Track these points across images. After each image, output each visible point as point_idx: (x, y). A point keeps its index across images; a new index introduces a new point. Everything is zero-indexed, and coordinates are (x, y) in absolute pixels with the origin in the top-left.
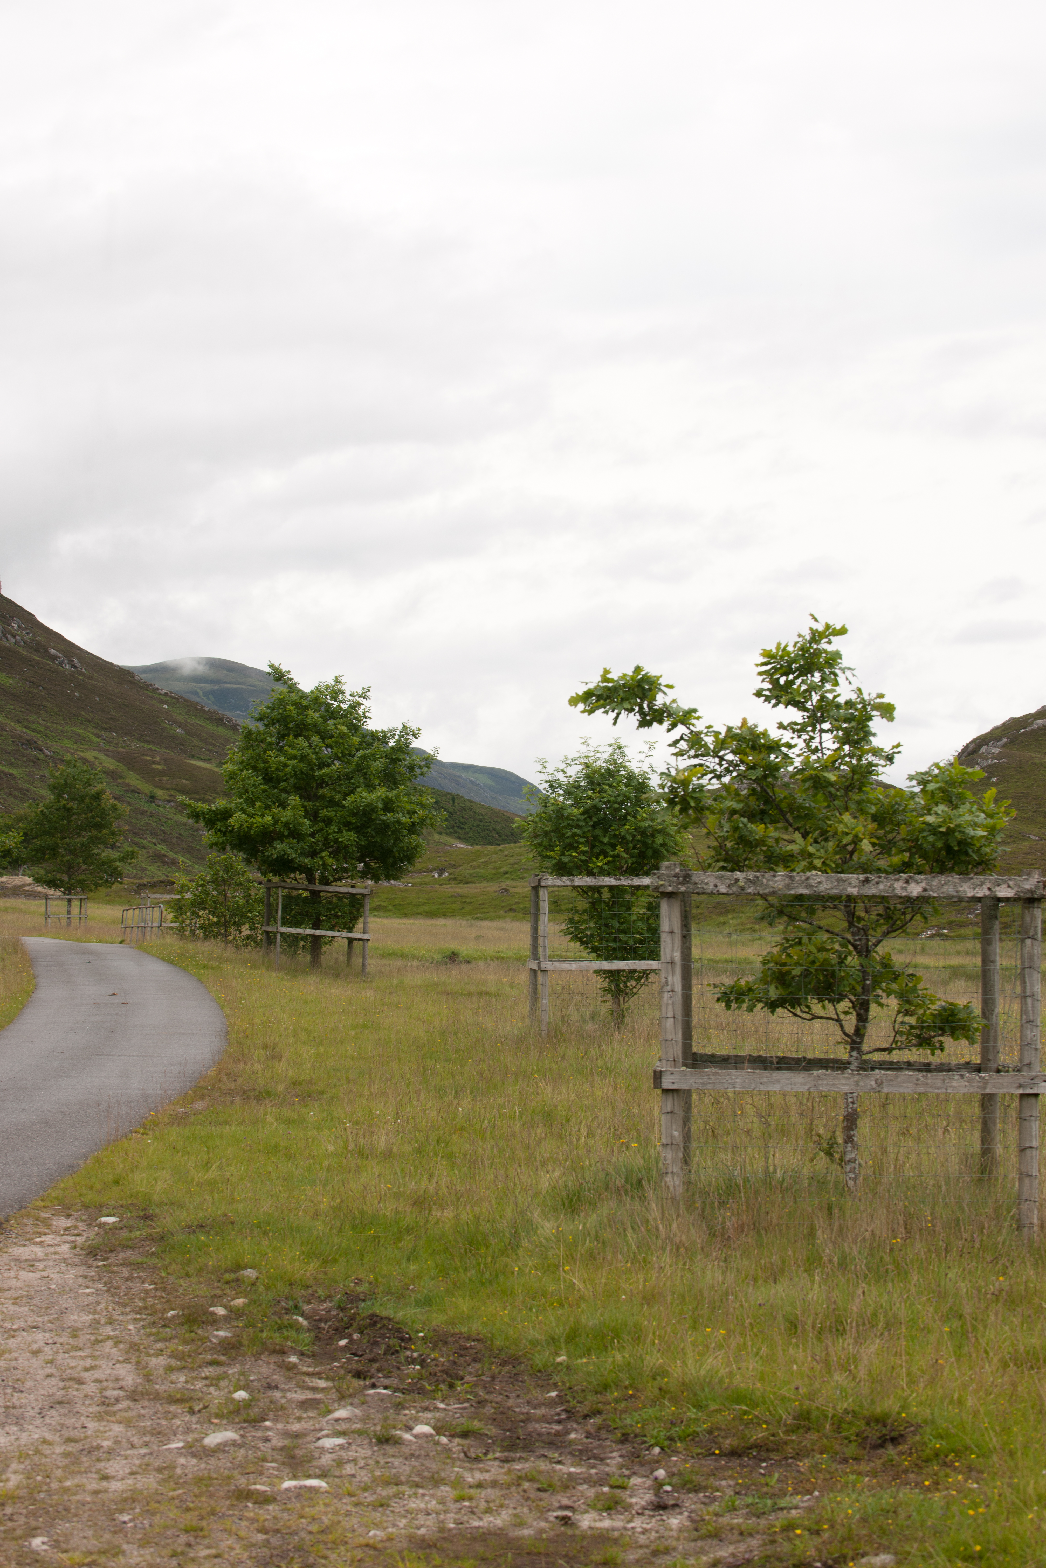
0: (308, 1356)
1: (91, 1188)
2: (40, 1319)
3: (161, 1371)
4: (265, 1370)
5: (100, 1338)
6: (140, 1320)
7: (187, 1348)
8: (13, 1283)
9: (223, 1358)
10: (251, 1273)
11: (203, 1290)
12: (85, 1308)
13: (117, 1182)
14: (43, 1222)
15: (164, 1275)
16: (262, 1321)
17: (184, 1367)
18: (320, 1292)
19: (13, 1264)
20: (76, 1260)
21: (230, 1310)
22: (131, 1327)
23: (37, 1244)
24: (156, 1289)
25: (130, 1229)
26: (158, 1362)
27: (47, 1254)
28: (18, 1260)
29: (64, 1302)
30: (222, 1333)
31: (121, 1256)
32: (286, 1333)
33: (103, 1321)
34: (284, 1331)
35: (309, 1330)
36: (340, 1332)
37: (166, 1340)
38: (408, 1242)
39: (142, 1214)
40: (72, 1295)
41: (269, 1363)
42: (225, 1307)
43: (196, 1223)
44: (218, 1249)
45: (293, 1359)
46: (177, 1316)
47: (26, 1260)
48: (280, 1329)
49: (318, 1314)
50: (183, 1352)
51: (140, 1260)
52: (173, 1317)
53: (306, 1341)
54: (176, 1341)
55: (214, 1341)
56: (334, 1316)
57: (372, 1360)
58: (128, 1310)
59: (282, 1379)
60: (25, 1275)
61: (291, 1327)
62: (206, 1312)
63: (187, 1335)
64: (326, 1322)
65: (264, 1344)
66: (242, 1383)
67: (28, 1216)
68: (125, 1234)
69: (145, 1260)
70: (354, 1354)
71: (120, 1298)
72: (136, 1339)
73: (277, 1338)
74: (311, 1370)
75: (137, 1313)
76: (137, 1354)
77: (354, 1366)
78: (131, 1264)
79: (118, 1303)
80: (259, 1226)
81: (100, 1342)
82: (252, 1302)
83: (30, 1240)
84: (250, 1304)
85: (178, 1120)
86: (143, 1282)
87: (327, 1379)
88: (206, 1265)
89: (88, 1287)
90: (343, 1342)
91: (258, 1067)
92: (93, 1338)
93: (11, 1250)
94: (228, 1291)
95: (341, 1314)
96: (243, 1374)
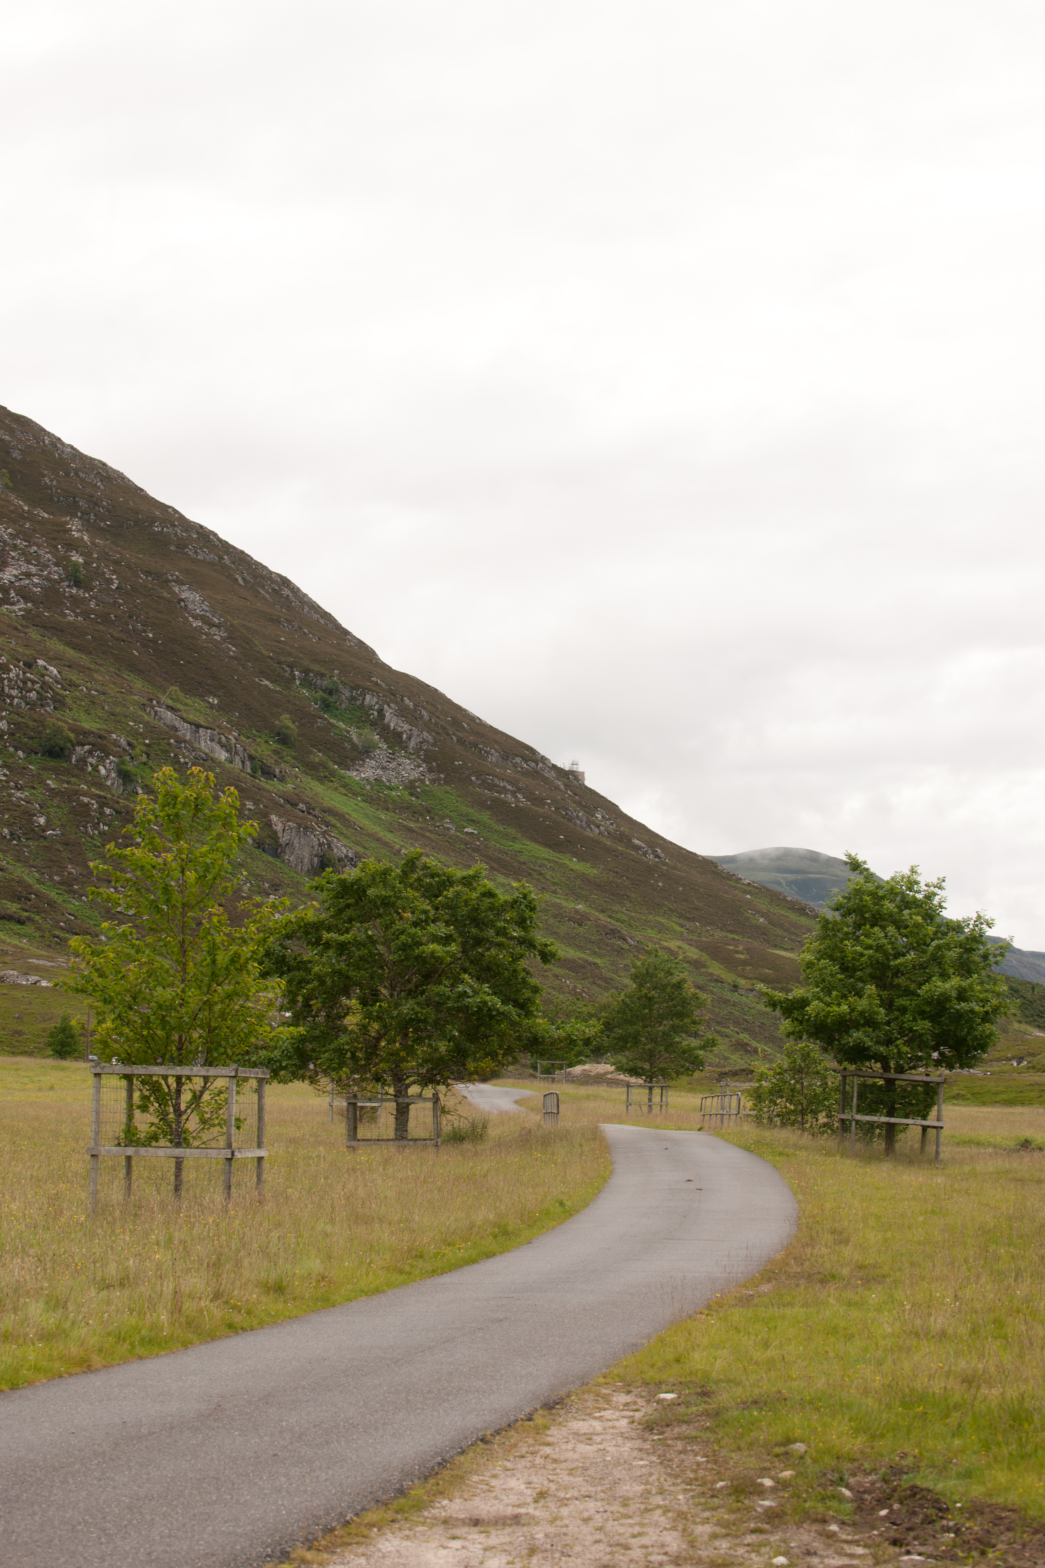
0: (849, 1525)
1: (652, 1366)
2: (593, 1489)
3: (706, 1538)
4: (806, 1538)
5: (649, 1507)
6: (690, 1490)
7: (732, 1517)
8: (570, 1455)
9: (767, 1527)
10: (800, 1447)
11: (752, 1463)
12: (639, 1479)
13: (678, 1361)
14: (603, 1398)
15: (716, 1448)
16: (807, 1491)
17: (728, 1535)
18: (866, 1466)
19: (571, 1437)
20: (633, 1434)
21: (777, 1481)
22: (681, 1497)
23: (596, 1418)
24: (708, 1462)
25: (688, 1404)
26: (702, 1530)
27: (605, 1429)
28: (576, 1434)
29: (618, 1473)
30: (767, 1503)
31: (677, 1430)
32: (829, 1503)
33: (654, 1492)
34: (827, 1501)
35: (852, 1501)
36: (882, 1502)
37: (714, 1509)
38: (955, 1417)
39: (699, 1390)
40: (626, 1466)
41: (810, 1531)
42: (773, 1478)
43: (750, 1399)
44: (770, 1424)
45: (834, 1527)
46: (727, 1487)
47: (585, 1434)
48: (823, 1499)
49: (863, 1486)
50: (728, 1520)
51: (694, 1434)
52: (722, 1488)
53: (848, 1512)
54: (723, 1510)
55: (759, 1509)
56: (879, 1488)
57: (910, 1529)
58: (679, 1481)
59: (822, 1546)
60: (583, 1448)
61: (834, 1498)
62: (754, 1484)
63: (735, 1504)
64: (870, 1493)
65: (807, 1513)
66: (782, 1550)
67: (589, 1392)
68: (682, 1409)
69: (699, 1434)
70: (894, 1524)
71: (672, 1469)
72: (685, 1508)
73: (820, 1508)
74: (850, 1538)
75: (688, 1484)
76: (684, 1522)
77: (892, 1534)
78: (686, 1438)
79: (670, 1475)
80: (811, 1402)
81: (650, 1510)
82: (799, 1474)
83: (590, 1414)
84: (796, 1476)
85: (745, 1301)
86: (696, 1455)
87: (865, 1546)
88: (757, 1439)
89: (642, 1459)
90: (884, 1512)
91: (824, 1250)
92: (643, 1507)
93: (570, 1424)
94: (777, 1464)
95: (885, 1486)
96: (785, 1541)
